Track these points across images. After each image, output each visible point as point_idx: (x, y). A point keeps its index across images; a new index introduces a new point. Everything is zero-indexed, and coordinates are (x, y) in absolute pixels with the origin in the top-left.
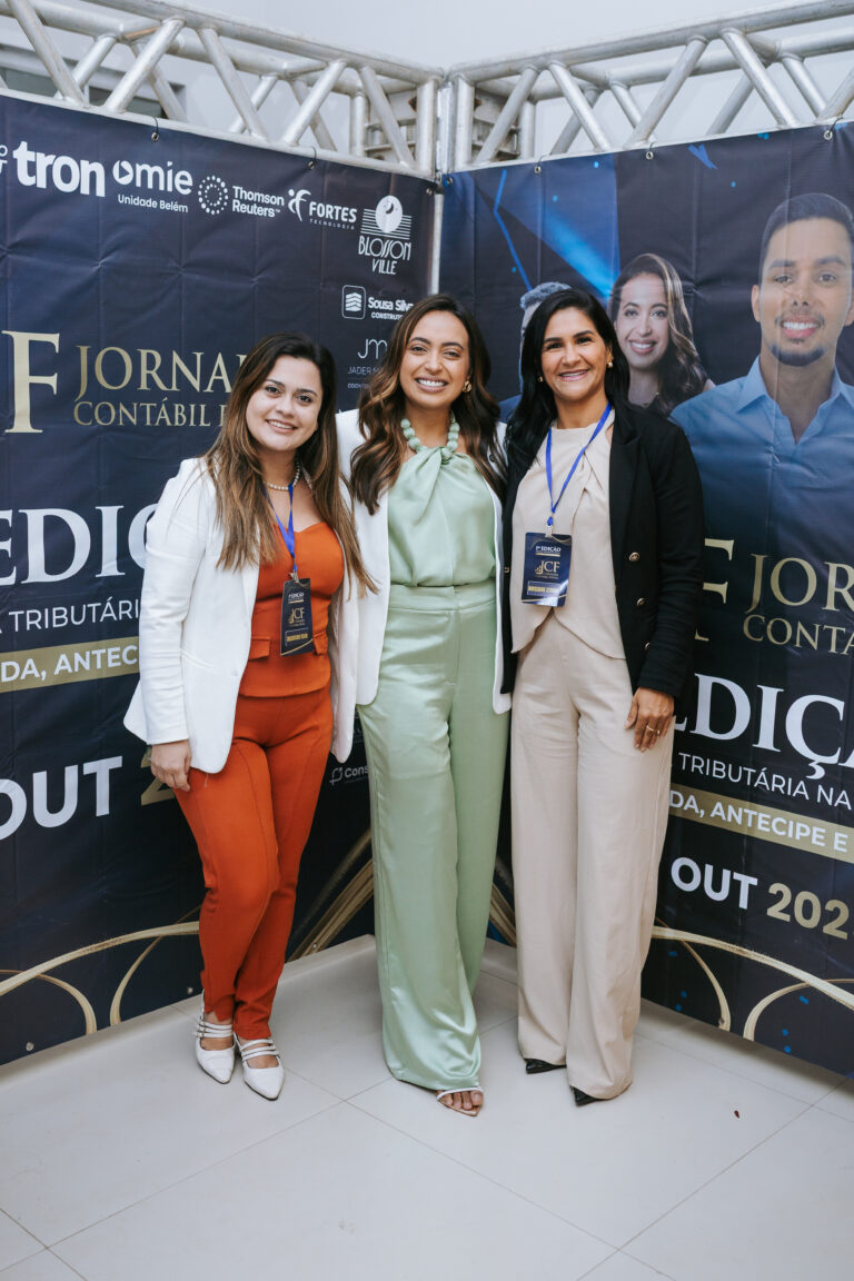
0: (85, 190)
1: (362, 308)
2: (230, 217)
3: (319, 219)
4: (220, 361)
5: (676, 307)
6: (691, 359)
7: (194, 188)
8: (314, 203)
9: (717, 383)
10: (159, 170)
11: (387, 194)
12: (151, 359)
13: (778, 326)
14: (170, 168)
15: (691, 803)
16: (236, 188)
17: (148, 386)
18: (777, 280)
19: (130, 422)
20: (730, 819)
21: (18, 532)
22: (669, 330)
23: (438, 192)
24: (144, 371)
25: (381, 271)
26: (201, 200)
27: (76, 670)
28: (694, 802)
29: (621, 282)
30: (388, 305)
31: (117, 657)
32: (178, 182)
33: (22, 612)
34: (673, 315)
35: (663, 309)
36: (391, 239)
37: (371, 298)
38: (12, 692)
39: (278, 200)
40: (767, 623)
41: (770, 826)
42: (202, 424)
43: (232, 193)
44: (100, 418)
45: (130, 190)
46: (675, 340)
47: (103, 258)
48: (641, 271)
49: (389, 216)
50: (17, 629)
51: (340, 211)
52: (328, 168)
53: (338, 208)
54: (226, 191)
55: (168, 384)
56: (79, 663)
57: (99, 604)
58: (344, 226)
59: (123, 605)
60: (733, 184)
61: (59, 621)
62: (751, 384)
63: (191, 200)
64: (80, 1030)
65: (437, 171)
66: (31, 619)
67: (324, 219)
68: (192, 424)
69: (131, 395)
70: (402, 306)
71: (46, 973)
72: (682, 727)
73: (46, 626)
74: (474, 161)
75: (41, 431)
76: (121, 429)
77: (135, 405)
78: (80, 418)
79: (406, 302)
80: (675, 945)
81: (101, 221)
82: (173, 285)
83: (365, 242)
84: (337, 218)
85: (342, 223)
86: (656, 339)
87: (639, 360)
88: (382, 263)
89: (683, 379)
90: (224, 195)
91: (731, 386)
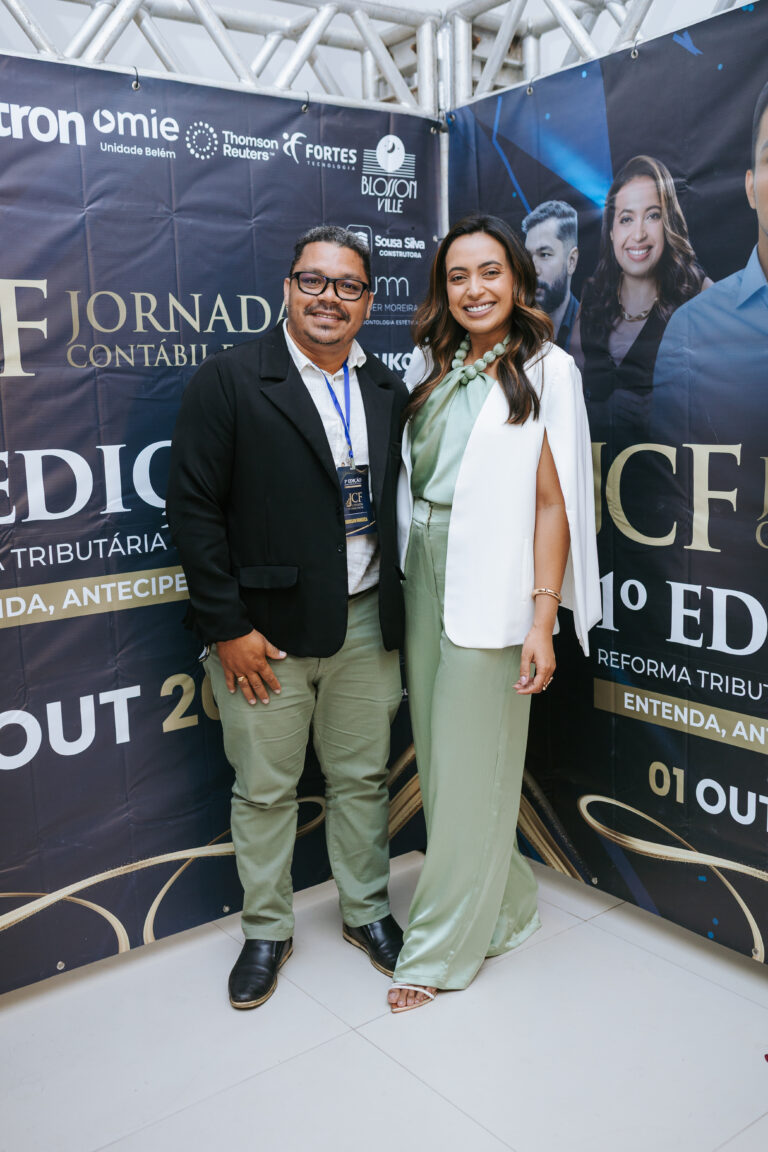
0: (65, 139)
2: (221, 163)
3: (316, 161)
4: (219, 301)
5: (670, 206)
6: (687, 258)
7: (181, 134)
8: (311, 146)
10: (142, 117)
11: (388, 133)
12: (146, 302)
14: (154, 115)
15: (712, 722)
16: (226, 133)
17: (145, 328)
19: (128, 363)
20: (752, 739)
21: (16, 473)
22: (664, 232)
23: (444, 131)
24: (139, 314)
25: (387, 209)
26: (189, 145)
27: (86, 603)
28: (715, 721)
29: (615, 190)
30: (396, 243)
31: (128, 590)
32: (164, 129)
33: (25, 550)
34: (667, 216)
35: (657, 211)
36: (394, 178)
37: (377, 237)
38: (19, 627)
39: (272, 144)
43: (221, 139)
44: (95, 359)
45: (113, 138)
46: (671, 241)
47: (88, 204)
48: (633, 175)
49: (391, 156)
50: (20, 566)
51: (339, 153)
52: (323, 108)
53: (336, 150)
54: (215, 136)
55: (166, 325)
56: (89, 598)
57: (106, 540)
58: (344, 168)
59: (131, 540)
60: (720, 67)
61: (64, 557)
62: (750, 276)
63: (179, 146)
64: (112, 948)
65: (439, 110)
66: (34, 557)
67: (322, 161)
68: (194, 363)
69: (126, 337)
70: (411, 243)
71: (73, 895)
72: (698, 643)
73: (51, 562)
74: (473, 94)
75: (33, 375)
76: (117, 371)
77: (132, 346)
78: (74, 361)
79: (417, 240)
80: (704, 869)
81: (84, 169)
82: (164, 229)
83: (368, 182)
84: (336, 159)
85: (342, 164)
86: (652, 243)
87: (635, 268)
88: (388, 202)
89: (681, 281)
90: (213, 140)
91: (730, 281)
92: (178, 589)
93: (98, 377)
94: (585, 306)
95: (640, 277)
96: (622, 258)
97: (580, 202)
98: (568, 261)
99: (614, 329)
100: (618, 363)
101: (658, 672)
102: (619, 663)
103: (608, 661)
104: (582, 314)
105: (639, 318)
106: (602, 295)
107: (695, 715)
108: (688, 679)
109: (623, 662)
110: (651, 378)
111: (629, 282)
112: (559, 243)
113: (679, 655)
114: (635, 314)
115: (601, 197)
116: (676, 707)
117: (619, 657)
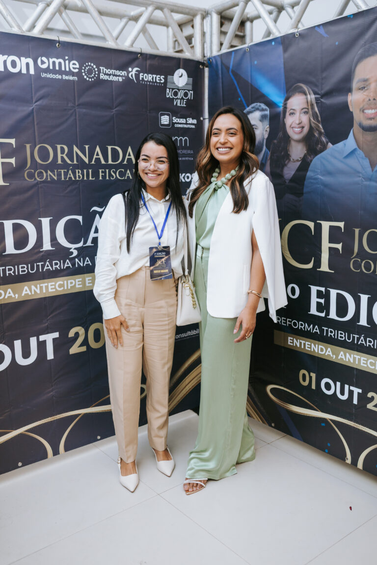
0: (24, 71)
1: (170, 122)
2: (99, 82)
3: (145, 81)
4: (98, 149)
5: (313, 108)
6: (320, 133)
7: (80, 69)
8: (142, 74)
9: (333, 144)
10: (61, 61)
12: (62, 149)
13: (361, 112)
14: (67, 60)
15: (329, 352)
16: (102, 68)
17: (62, 162)
18: (360, 89)
19: (54, 179)
20: (347, 360)
22: (310, 120)
23: (206, 67)
24: (59, 155)
25: (179, 105)
26: (84, 74)
27: (33, 293)
28: (330, 351)
29: (287, 99)
30: (183, 121)
31: (53, 287)
32: (71, 66)
33: (4, 268)
34: (311, 113)
35: (306, 110)
36: (182, 89)
37: (174, 118)
38: (1, 304)
39: (124, 73)
40: (362, 262)
41: (367, 364)
42: (91, 178)
43: (99, 71)
44: (38, 177)
45: (47, 70)
46: (313, 125)
47: (35, 103)
48: (295, 93)
49: (181, 78)
50: (2, 275)
51: (156, 78)
52: (148, 57)
53: (155, 76)
54: (96, 69)
55: (72, 160)
56: (34, 290)
57: (43, 263)
58: (158, 84)
59: (55, 263)
60: (337, 43)
61: (22, 271)
62: (350, 143)
63: (79, 74)
64: (45, 456)
65: (204, 57)
66: (8, 271)
67: (147, 81)
68: (85, 179)
69: (53, 166)
70: (190, 121)
71: (26, 431)
72: (323, 315)
73: (17, 274)
74: (220, 49)
75: (8, 184)
76: (48, 182)
77: (56, 171)
78: (28, 177)
79: (193, 119)
80: (324, 420)
81: (33, 86)
82: (72, 114)
83: (170, 91)
84: (154, 80)
85: (157, 83)
86: (304, 126)
87: (296, 137)
88: (179, 101)
89: (317, 144)
90: (95, 71)
91: (340, 145)
92: (77, 286)
93: (39, 186)
94: (272, 154)
95: (298, 141)
96: (290, 132)
97: (271, 104)
98: (265, 133)
99: (286, 165)
100: (287, 182)
101: (304, 328)
102: (286, 323)
103: (281, 322)
104: (271, 158)
105: (298, 161)
106: (280, 149)
107: (321, 348)
108: (318, 331)
109: (288, 323)
110: (303, 189)
111: (293, 143)
112: (260, 123)
113: (314, 320)
114: (295, 159)
115: (281, 102)
116: (312, 344)
117: (286, 320)
